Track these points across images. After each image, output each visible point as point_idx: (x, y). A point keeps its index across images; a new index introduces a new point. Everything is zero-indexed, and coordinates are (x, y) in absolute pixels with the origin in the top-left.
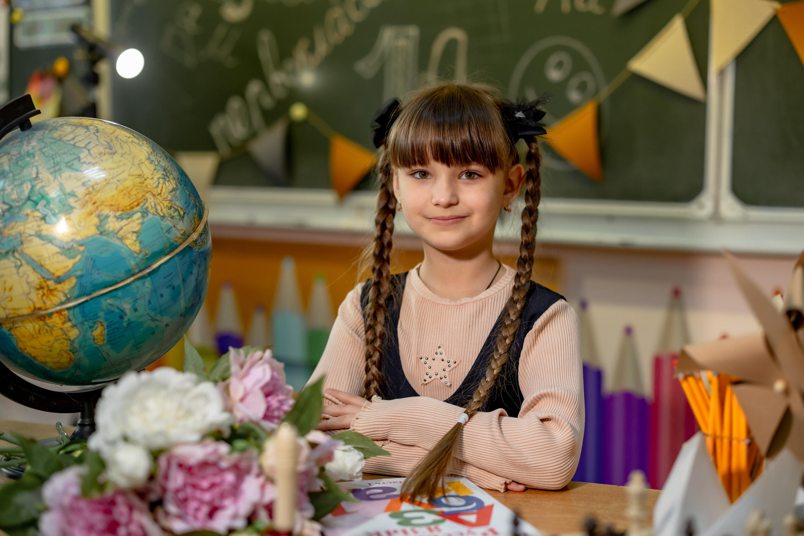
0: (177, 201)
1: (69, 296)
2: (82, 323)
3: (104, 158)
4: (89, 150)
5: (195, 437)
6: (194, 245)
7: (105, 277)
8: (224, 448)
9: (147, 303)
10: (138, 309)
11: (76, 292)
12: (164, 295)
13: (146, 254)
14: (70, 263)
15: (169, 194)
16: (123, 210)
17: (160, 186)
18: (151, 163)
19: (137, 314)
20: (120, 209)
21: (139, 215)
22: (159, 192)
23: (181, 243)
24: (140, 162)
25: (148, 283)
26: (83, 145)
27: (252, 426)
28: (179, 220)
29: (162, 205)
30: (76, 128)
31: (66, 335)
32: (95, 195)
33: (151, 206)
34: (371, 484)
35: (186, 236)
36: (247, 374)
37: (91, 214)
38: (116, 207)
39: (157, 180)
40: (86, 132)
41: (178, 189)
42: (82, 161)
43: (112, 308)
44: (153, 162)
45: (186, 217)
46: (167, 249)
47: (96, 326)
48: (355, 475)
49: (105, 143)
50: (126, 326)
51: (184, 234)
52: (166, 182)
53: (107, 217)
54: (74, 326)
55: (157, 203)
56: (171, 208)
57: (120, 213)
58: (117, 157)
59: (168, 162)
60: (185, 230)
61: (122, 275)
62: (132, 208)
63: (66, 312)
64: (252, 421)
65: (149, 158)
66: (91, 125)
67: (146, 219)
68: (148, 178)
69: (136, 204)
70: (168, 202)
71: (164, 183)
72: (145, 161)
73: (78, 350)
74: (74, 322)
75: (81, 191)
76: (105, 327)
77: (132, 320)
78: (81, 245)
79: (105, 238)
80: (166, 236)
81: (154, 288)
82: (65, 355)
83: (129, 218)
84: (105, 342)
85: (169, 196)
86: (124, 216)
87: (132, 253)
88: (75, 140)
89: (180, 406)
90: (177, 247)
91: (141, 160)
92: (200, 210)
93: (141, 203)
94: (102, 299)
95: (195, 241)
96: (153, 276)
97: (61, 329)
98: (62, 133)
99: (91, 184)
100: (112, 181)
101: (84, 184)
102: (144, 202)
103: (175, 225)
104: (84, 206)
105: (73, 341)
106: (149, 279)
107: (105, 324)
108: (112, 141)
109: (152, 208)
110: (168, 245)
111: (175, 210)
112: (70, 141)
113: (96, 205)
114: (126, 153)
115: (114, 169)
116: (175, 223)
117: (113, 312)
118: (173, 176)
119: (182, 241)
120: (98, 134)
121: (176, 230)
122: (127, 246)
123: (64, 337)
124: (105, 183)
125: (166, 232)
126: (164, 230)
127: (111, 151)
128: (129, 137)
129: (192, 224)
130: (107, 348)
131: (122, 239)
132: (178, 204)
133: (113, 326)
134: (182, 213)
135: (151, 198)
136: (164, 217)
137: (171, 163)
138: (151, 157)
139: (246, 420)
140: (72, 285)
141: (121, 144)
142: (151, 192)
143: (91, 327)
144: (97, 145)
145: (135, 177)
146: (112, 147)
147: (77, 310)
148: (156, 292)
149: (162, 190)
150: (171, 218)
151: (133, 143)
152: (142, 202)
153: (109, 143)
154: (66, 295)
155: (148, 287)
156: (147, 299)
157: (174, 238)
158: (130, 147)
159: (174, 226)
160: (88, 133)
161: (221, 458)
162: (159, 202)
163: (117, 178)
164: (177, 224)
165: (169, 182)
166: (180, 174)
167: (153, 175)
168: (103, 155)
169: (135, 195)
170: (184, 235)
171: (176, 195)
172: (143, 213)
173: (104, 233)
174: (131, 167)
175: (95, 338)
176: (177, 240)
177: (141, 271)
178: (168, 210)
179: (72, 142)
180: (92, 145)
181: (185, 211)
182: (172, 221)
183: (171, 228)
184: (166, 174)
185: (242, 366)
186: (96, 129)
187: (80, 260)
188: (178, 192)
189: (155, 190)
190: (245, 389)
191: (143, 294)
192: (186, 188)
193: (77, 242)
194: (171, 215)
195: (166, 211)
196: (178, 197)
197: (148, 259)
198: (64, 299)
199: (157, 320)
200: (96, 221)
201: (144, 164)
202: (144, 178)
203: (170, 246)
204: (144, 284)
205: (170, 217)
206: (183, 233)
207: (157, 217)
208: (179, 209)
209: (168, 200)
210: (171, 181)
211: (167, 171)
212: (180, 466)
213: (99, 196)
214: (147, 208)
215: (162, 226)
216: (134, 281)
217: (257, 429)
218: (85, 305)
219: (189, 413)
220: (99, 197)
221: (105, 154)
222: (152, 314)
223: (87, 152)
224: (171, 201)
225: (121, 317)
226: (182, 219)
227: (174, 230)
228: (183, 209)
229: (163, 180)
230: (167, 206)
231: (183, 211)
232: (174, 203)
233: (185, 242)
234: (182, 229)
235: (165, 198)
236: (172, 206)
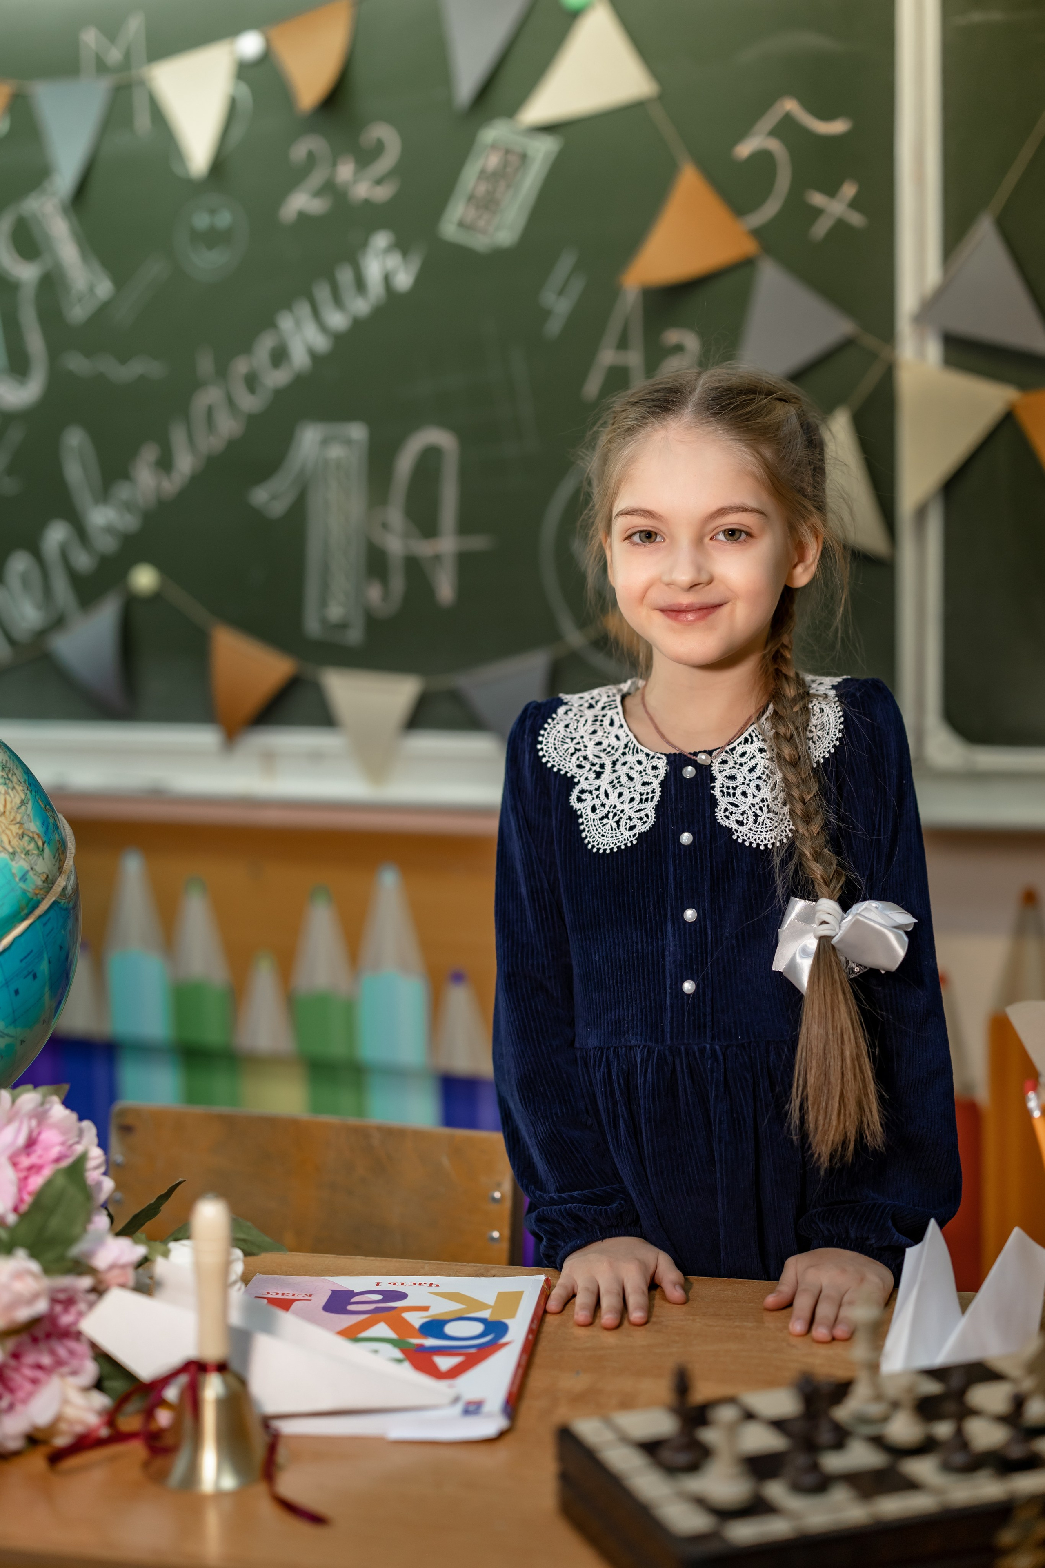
0: (31, 822)
6: (62, 898)
12: (20, 991)
15: (17, 812)
22: (2, 808)
23: (43, 897)
28: (38, 855)
29: (8, 832)
35: (49, 882)
41: (28, 800)
45: (46, 849)
46: (22, 909)
51: (46, 880)
52: (10, 791)
55: (1, 831)
56: (23, 837)
59: (4, 753)
60: (47, 872)
70: (18, 826)
71: (7, 793)
80: (20, 887)
81: (6, 980)
85: (18, 815)
90: (38, 905)
95: (64, 890)
96: (2, 960)
103: (32, 866)
110: (24, 902)
111: (29, 839)
116: (32, 862)
118: (17, 777)
119: (45, 894)
121: (35, 875)
125: (21, 879)
126: (16, 876)
129: (56, 862)
132: (33, 827)
134: (40, 843)
136: (15, 854)
148: (8, 987)
150: (25, 855)
157: (33, 889)
159: (32, 869)
162: (4, 827)
164: (36, 865)
165: (14, 790)
170: (47, 881)
171: (27, 813)
176: (37, 892)
178: (20, 841)
181: (44, 839)
182: (27, 859)
183: (27, 872)
184: (7, 775)
188: (29, 807)
192: (37, 797)
194: (24, 849)
195: (17, 843)
196: (31, 816)
199: (7, 1036)
203: (27, 905)
205: (24, 852)
207: (4, 856)
208: (36, 837)
209: (18, 823)
210: (17, 787)
211: (7, 769)
215: (14, 871)
226: (41, 855)
227: (31, 873)
228: (42, 835)
229: (5, 787)
230: (17, 834)
231: (42, 840)
232: (26, 826)
233: (49, 894)
234: (44, 873)
235: (12, 820)
236: (25, 833)
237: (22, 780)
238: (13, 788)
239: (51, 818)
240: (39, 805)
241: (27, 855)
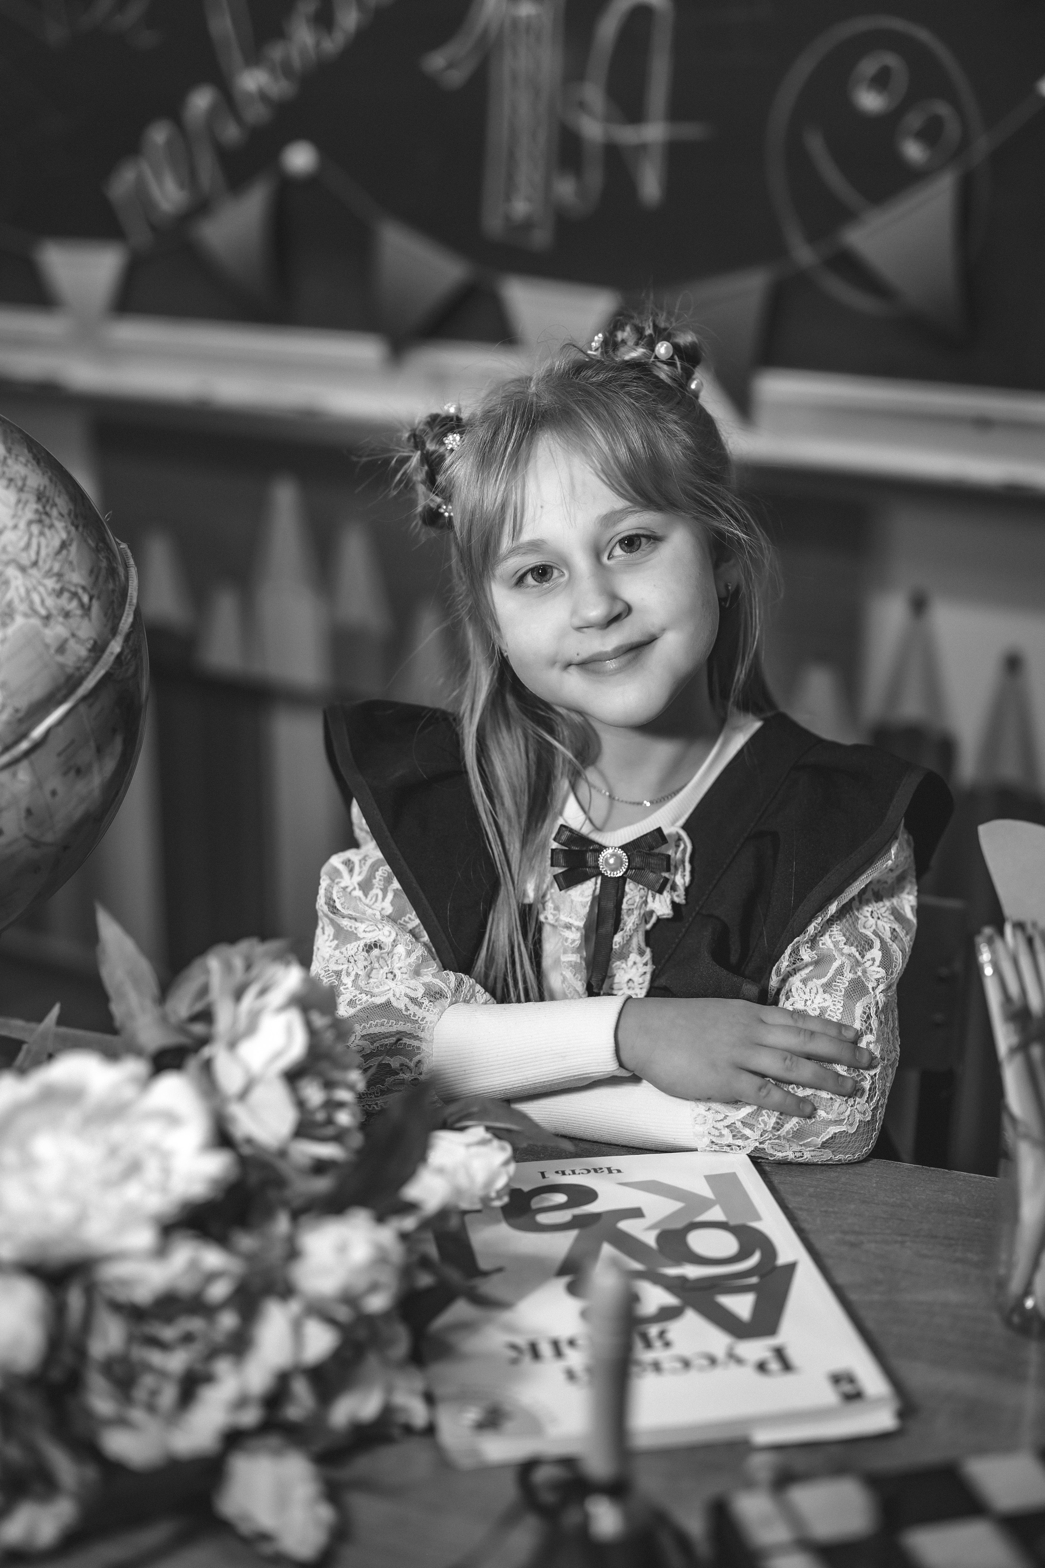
0: (73, 570)
6: (117, 667)
9: (23, 814)
12: (59, 791)
13: (17, 710)
15: (55, 559)
17: (34, 542)
18: (8, 487)
22: (33, 557)
23: (88, 671)
25: (24, 773)
27: (272, 1159)
28: (82, 616)
33: (19, 597)
35: (98, 649)
36: (250, 1027)
39: (26, 529)
41: (72, 540)
44: (13, 483)
45: (95, 605)
46: (59, 690)
52: (47, 531)
55: (31, 588)
56: (61, 593)
60: (95, 636)
64: (271, 1149)
70: (55, 578)
71: (42, 534)
80: (56, 661)
81: (38, 780)
85: (56, 563)
90: (81, 681)
95: (118, 659)
96: (34, 756)
103: (74, 631)
106: (26, 763)
109: (21, 602)
110: (62, 680)
111: (70, 595)
116: (74, 626)
119: (91, 666)
121: (77, 643)
125: (57, 651)
126: (50, 647)
129: (107, 618)
132: (77, 578)
134: (86, 599)
135: (16, 578)
136: (49, 618)
138: (6, 467)
142: (16, 562)
148: (41, 787)
149: (38, 553)
150: (64, 617)
155: (24, 782)
156: (23, 805)
157: (74, 663)
159: (73, 635)
162: (35, 583)
164: (79, 628)
167: (16, 519)
170: (94, 648)
171: (70, 558)
176: (79, 664)
178: (56, 599)
181: (93, 592)
182: (66, 623)
183: (66, 641)
184: (44, 507)
185: (238, 995)
188: (73, 548)
189: (25, 554)
190: (248, 1070)
191: (13, 795)
194: (63, 609)
195: (53, 603)
196: (75, 562)
197: (21, 719)
199: (45, 843)
203: (66, 683)
204: (15, 775)
205: (63, 614)
206: (92, 645)
207: (35, 621)
208: (80, 591)
209: (56, 574)
210: (57, 524)
211: (44, 500)
214: (10, 602)
215: (47, 640)
226: (87, 615)
227: (72, 643)
228: (88, 587)
229: (40, 526)
230: (54, 590)
231: (89, 594)
232: (67, 577)
233: (97, 666)
234: (90, 638)
235: (48, 572)
236: (65, 587)
237: (65, 512)
238: (51, 526)
239: (105, 560)
240: (88, 545)
241: (66, 618)
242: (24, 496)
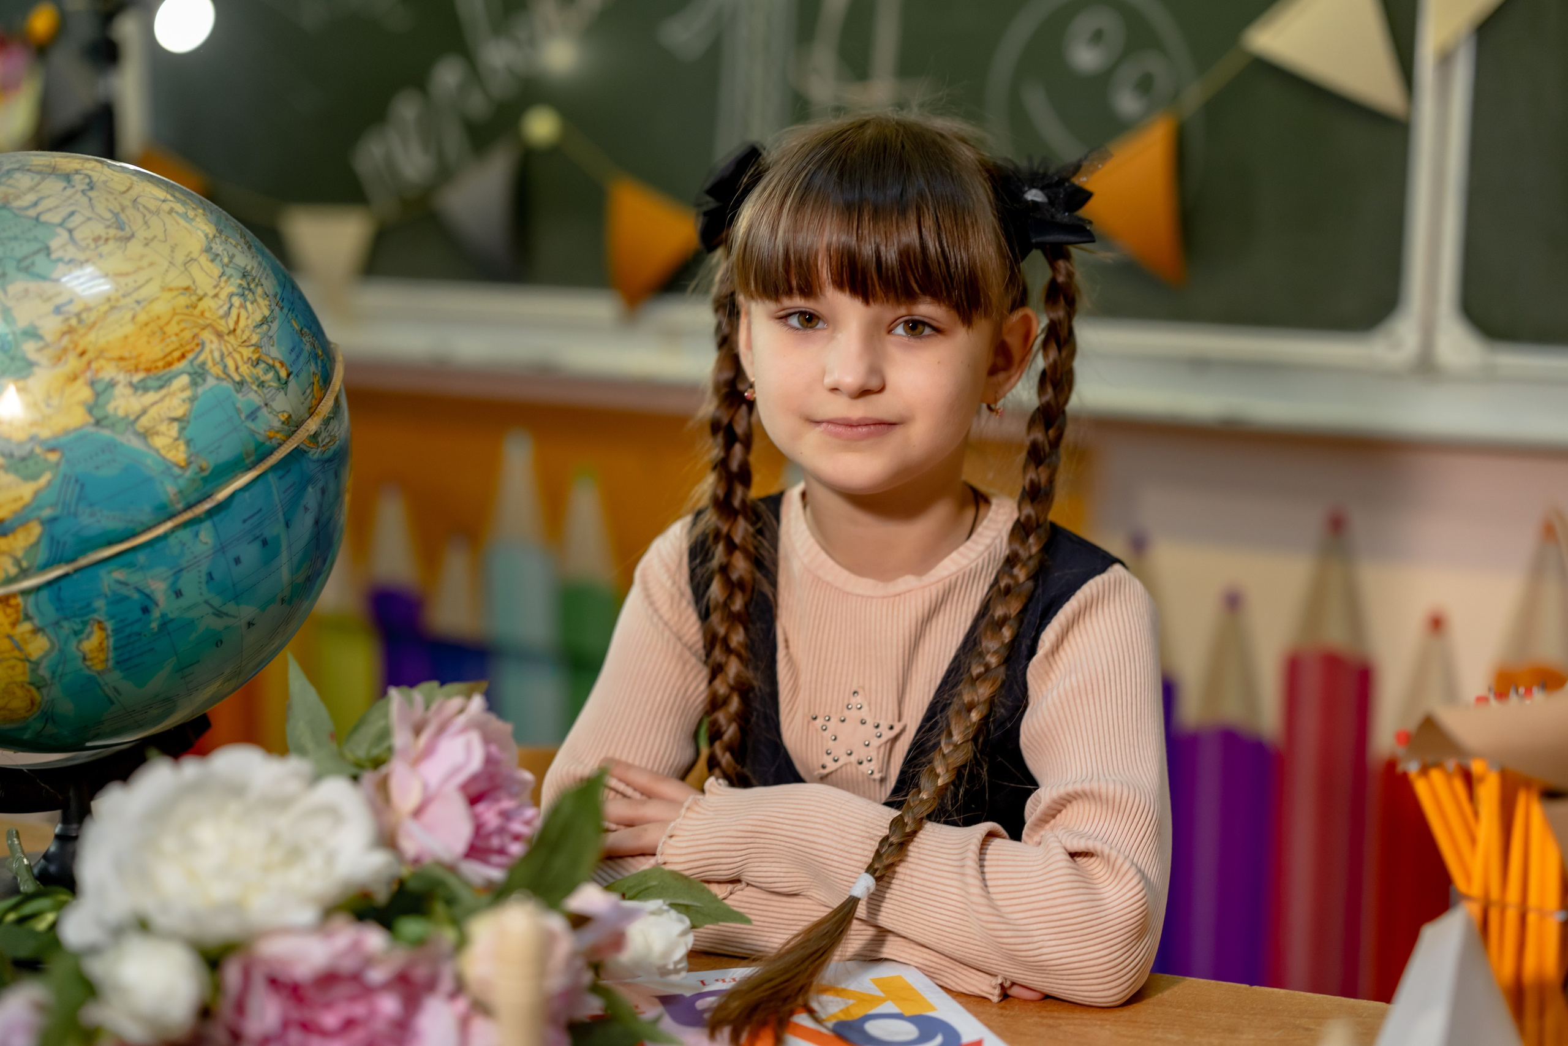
0: (273, 346)
1: (25, 564)
2: (57, 624)
3: (105, 249)
4: (70, 231)
5: (307, 915)
6: (311, 445)
7: (107, 521)
8: (374, 939)
9: (204, 578)
10: (183, 592)
11: (42, 556)
12: (243, 559)
13: (202, 470)
14: (27, 491)
15: (253, 331)
16: (148, 370)
17: (234, 312)
18: (213, 261)
19: (183, 602)
20: (141, 366)
21: (185, 379)
22: (232, 327)
23: (280, 441)
24: (189, 259)
25: (206, 534)
26: (57, 219)
27: (440, 873)
28: (278, 389)
29: (237, 356)
30: (43, 179)
31: (20, 649)
32: (85, 334)
33: (213, 359)
34: (706, 982)
35: (293, 425)
36: (429, 752)
37: (74, 378)
38: (133, 362)
39: (228, 299)
40: (65, 188)
41: (274, 318)
42: (54, 256)
43: (124, 591)
44: (219, 258)
45: (293, 383)
46: (248, 455)
47: (88, 629)
48: (671, 967)
49: (108, 215)
50: (156, 630)
51: (288, 421)
52: (248, 304)
53: (112, 384)
54: (36, 631)
55: (226, 353)
56: (258, 363)
57: (141, 375)
58: (135, 248)
59: (253, 257)
60: (291, 412)
61: (145, 515)
62: (170, 364)
63: (20, 600)
64: (440, 864)
65: (208, 250)
66: (77, 172)
67: (200, 390)
68: (205, 295)
69: (177, 354)
70: (252, 349)
71: (243, 306)
72: (200, 255)
73: (49, 682)
74: (37, 622)
75: (50, 326)
76: (109, 632)
77: (171, 616)
78: (52, 450)
79: (106, 433)
80: (246, 427)
81: (221, 544)
82: (19, 693)
83: (161, 387)
84: (111, 663)
85: (254, 335)
86: (150, 383)
87: (169, 468)
88: (40, 209)
89: (274, 839)
90: (271, 452)
91: (190, 253)
92: (324, 366)
93: (189, 352)
94: (102, 572)
95: (315, 436)
96: (216, 518)
97: (10, 637)
98: (11, 191)
99: (74, 308)
100: (123, 302)
101: (58, 310)
102: (197, 350)
103: (268, 401)
104: (58, 359)
105: (36, 665)
106: (208, 524)
107: (109, 625)
108: (123, 209)
109: (215, 365)
110: (252, 447)
111: (267, 367)
112: (27, 208)
113: (85, 358)
114: (155, 237)
115: (127, 274)
116: (268, 396)
117: (125, 598)
118: (263, 288)
119: (284, 438)
120: (92, 194)
121: (270, 413)
122: (157, 451)
123: (17, 653)
124: (106, 307)
125: (248, 417)
126: (241, 412)
127: (120, 234)
128: (164, 201)
129: (306, 399)
130: (115, 678)
131: (145, 435)
132: (275, 352)
133: (128, 631)
134: (283, 374)
135: (211, 342)
136: (242, 384)
137: (260, 259)
138: (213, 245)
139: (427, 861)
140: (32, 539)
141: (144, 216)
142: (213, 328)
143: (76, 633)
144: (89, 219)
145: (175, 293)
146: (124, 223)
147: (44, 594)
148: (224, 553)
149: (237, 322)
150: (258, 386)
151: (174, 214)
152: (192, 350)
153: (116, 215)
154: (17, 562)
155: (206, 543)
156: (204, 568)
157: (265, 431)
158: (164, 225)
159: (266, 405)
160: (69, 192)
161: (369, 961)
162: (231, 349)
163: (135, 296)
164: (274, 400)
165: (255, 304)
166: (280, 285)
167: (218, 289)
168: (102, 242)
169: (177, 335)
170: (288, 423)
171: (270, 334)
172: (194, 376)
173: (104, 423)
174: (167, 271)
175: (87, 657)
176: (272, 435)
177: (189, 507)
178: (252, 368)
179: (32, 213)
180: (77, 220)
181: (290, 369)
182: (260, 392)
183: (259, 408)
184: (248, 284)
185: (418, 730)
186: (87, 180)
187: (49, 483)
188: (275, 326)
189: (223, 322)
190: (425, 787)
191: (195, 557)
192: (294, 315)
193: (42, 443)
194: (258, 379)
195: (248, 371)
196: (275, 337)
197: (205, 480)
198: (13, 571)
199: (227, 615)
200: (86, 393)
201: (196, 263)
202: (198, 295)
203: (256, 449)
204: (197, 535)
205: (257, 383)
206: (287, 419)
207: (227, 385)
208: (278, 365)
209: (252, 345)
210: (260, 300)
211: (250, 278)
212: (274, 982)
213: (92, 337)
214: (204, 364)
215: (239, 405)
216: (173, 530)
217: (452, 881)
218: (63, 583)
219: (295, 854)
220: (92, 339)
221: (107, 240)
222: (217, 601)
223: (65, 235)
224: (257, 347)
225: (145, 610)
226: (283, 388)
227: (265, 411)
228: (287, 364)
229: (242, 299)
230: (249, 358)
231: (286, 370)
232: (265, 350)
233: (290, 440)
234: (284, 411)
235: (245, 341)
236: (262, 358)
237: (271, 293)
238: (254, 302)
239: (308, 344)
240: (290, 327)
241: (261, 387)
242: (229, 271)
